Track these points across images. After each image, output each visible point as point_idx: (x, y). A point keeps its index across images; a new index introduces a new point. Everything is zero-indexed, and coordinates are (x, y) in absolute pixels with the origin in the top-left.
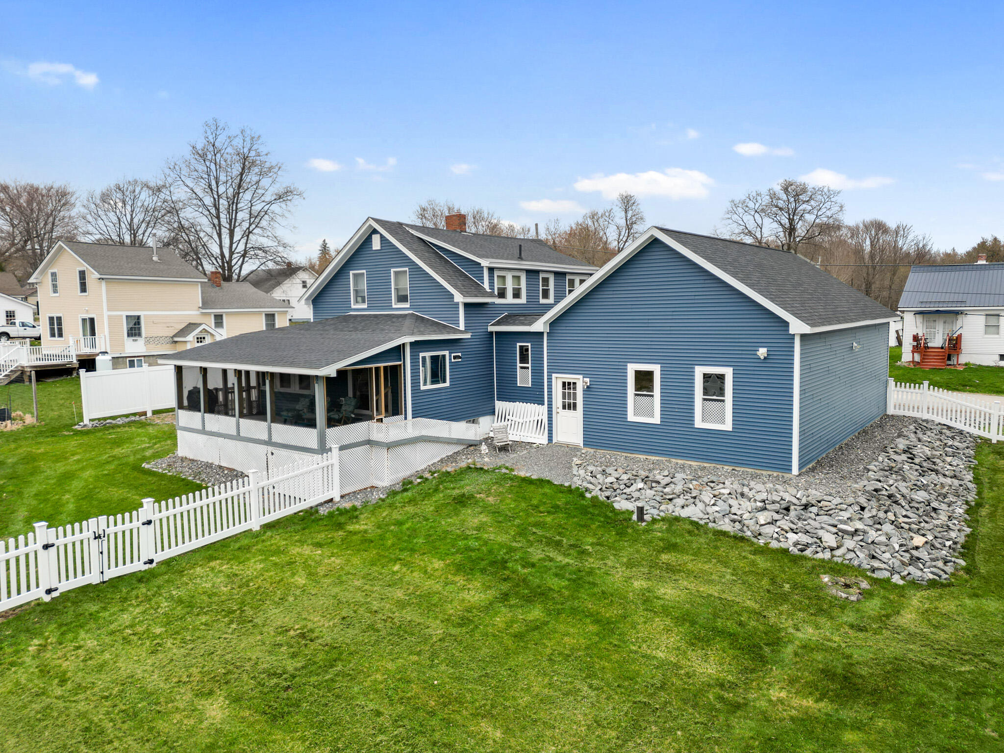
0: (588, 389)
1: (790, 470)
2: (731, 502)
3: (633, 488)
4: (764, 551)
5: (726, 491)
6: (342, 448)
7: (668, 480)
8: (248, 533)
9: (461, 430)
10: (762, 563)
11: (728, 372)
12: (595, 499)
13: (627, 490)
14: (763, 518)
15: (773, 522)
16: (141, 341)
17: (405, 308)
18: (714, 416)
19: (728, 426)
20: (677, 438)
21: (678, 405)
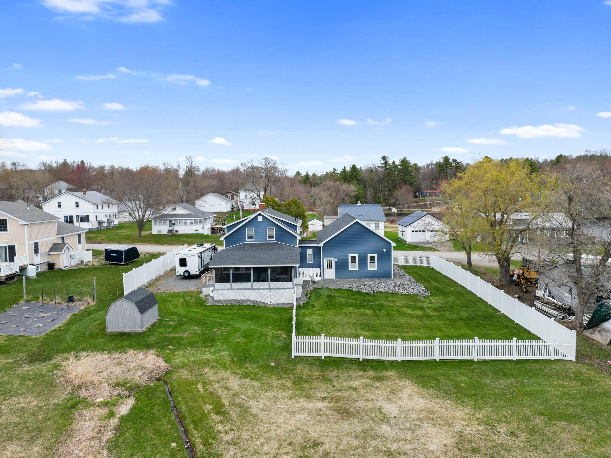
0: (336, 263)
1: (391, 278)
4: (403, 295)
5: (384, 284)
10: (405, 297)
11: (376, 255)
16: (39, 255)
17: (273, 240)
18: (373, 267)
19: (376, 269)
20: (363, 273)
21: (363, 264)
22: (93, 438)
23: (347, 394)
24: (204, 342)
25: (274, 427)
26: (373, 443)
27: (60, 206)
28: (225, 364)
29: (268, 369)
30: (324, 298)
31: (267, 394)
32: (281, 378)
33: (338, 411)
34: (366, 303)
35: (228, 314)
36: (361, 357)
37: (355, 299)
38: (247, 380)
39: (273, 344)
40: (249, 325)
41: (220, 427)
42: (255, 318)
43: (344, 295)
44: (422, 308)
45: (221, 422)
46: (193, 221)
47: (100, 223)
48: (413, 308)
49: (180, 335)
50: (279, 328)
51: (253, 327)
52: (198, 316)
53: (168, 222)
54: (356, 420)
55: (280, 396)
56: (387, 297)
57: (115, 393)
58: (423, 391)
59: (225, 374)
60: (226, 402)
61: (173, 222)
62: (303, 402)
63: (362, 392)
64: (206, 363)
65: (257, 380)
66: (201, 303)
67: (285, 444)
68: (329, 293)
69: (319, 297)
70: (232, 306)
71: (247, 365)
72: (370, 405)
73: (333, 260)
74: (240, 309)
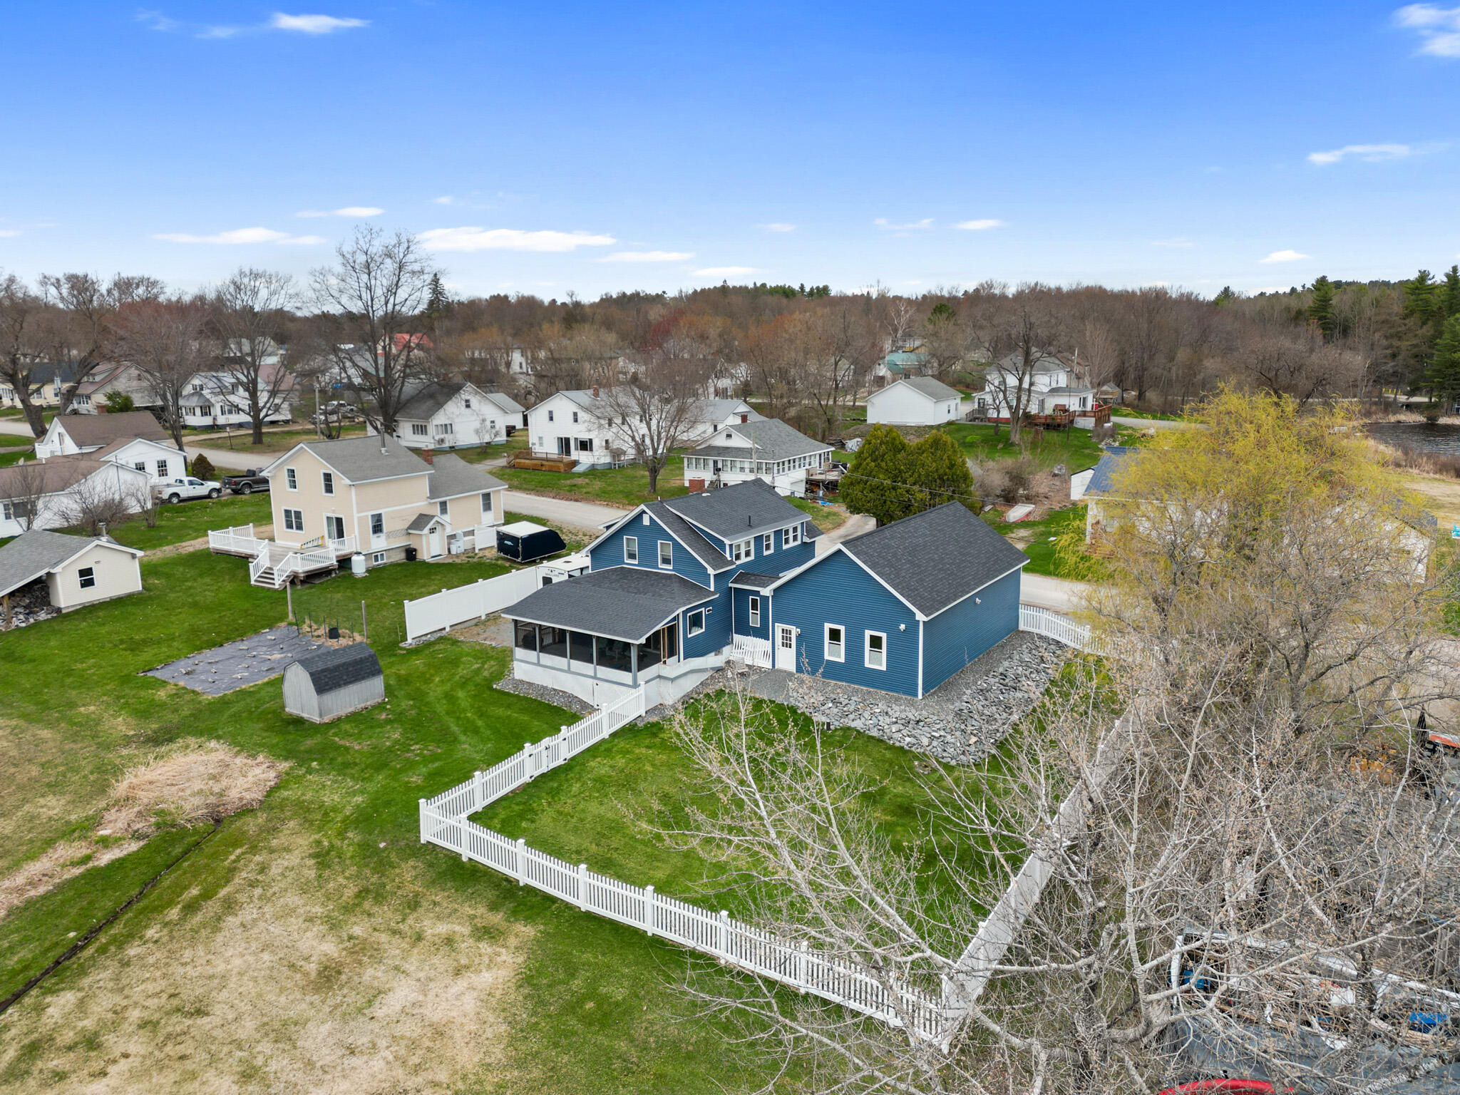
0: (799, 637)
1: (917, 696)
2: (880, 718)
3: (826, 707)
4: (892, 748)
5: (878, 711)
6: (646, 682)
7: (847, 701)
8: (603, 740)
9: (712, 660)
10: (888, 755)
11: (884, 636)
12: (803, 713)
13: (822, 708)
14: (894, 728)
15: (900, 731)
16: (383, 536)
17: (667, 569)
18: (877, 661)
19: (884, 667)
20: (852, 672)
21: (854, 652)
23: (389, 944)
26: (265, 1046)
27: (551, 419)
28: (329, 822)
29: (364, 851)
32: (358, 875)
33: (323, 971)
36: (523, 879)
38: (311, 863)
45: (169, 923)
46: (755, 467)
47: (617, 454)
49: (354, 744)
53: (711, 464)
54: (315, 998)
55: (303, 909)
58: (507, 987)
59: (303, 840)
60: (223, 892)
61: (720, 465)
62: (313, 932)
65: (323, 867)
72: (383, 979)
73: (795, 631)
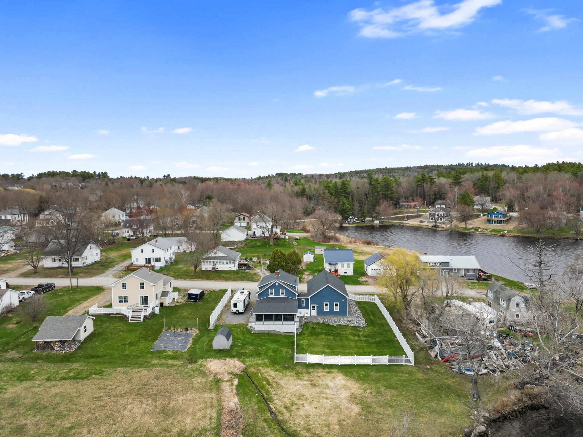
4: (352, 327)
5: (343, 320)
11: (339, 303)
15: (350, 323)
17: (283, 296)
18: (337, 309)
19: (339, 310)
20: (332, 313)
21: (332, 308)
22: (231, 392)
23: (316, 379)
24: (256, 355)
25: (289, 390)
26: (322, 395)
27: (142, 252)
28: (267, 365)
29: (285, 368)
30: (310, 329)
31: (286, 378)
32: (290, 372)
33: (312, 385)
34: (331, 332)
35: (263, 339)
36: (323, 363)
37: (326, 330)
38: (277, 372)
39: (286, 356)
40: (274, 346)
41: (270, 389)
42: (276, 341)
43: (320, 327)
44: (358, 336)
45: (271, 388)
46: (228, 262)
47: (166, 262)
48: (354, 335)
49: (245, 351)
50: (288, 347)
51: (276, 347)
52: (250, 340)
53: (212, 263)
54: (318, 388)
55: (290, 379)
56: (342, 328)
57: (230, 377)
58: (345, 378)
59: (268, 370)
60: (271, 381)
61: (215, 263)
62: (299, 381)
63: (322, 378)
64: (259, 365)
65: (281, 372)
66: (249, 331)
67: (293, 395)
68: (313, 326)
69: (307, 328)
70: (264, 334)
71: (276, 366)
72: (324, 383)
73: (316, 306)
74: (269, 336)
